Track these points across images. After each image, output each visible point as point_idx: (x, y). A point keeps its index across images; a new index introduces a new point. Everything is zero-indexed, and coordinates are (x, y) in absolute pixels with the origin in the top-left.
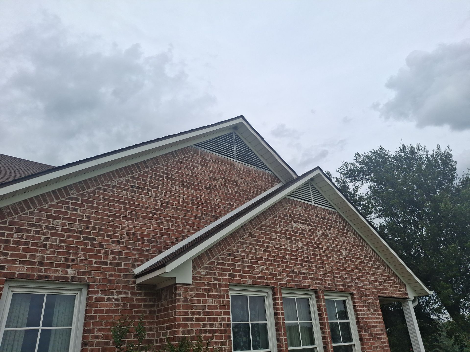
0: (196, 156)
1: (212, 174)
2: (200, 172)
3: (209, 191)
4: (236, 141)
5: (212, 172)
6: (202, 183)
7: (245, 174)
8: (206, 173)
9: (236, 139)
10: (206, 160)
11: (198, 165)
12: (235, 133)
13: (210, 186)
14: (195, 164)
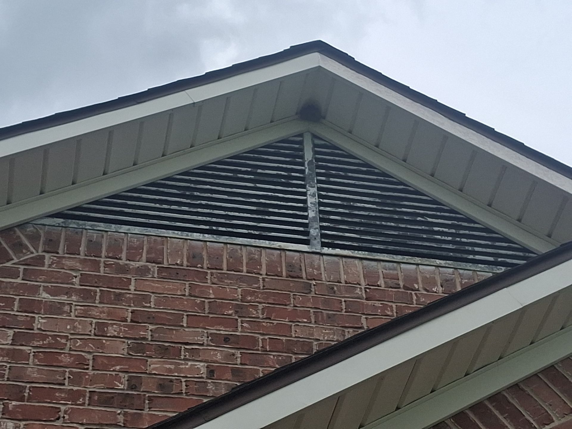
0: (59, 262)
1: (151, 327)
2: (74, 328)
3: (125, 414)
4: (318, 167)
5: (151, 318)
6: (76, 379)
7: (378, 304)
8: (111, 331)
9: (317, 160)
10: (124, 269)
11: (65, 298)
12: (315, 136)
13: (132, 387)
14: (45, 296)
